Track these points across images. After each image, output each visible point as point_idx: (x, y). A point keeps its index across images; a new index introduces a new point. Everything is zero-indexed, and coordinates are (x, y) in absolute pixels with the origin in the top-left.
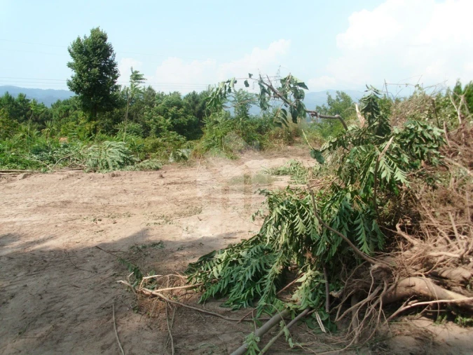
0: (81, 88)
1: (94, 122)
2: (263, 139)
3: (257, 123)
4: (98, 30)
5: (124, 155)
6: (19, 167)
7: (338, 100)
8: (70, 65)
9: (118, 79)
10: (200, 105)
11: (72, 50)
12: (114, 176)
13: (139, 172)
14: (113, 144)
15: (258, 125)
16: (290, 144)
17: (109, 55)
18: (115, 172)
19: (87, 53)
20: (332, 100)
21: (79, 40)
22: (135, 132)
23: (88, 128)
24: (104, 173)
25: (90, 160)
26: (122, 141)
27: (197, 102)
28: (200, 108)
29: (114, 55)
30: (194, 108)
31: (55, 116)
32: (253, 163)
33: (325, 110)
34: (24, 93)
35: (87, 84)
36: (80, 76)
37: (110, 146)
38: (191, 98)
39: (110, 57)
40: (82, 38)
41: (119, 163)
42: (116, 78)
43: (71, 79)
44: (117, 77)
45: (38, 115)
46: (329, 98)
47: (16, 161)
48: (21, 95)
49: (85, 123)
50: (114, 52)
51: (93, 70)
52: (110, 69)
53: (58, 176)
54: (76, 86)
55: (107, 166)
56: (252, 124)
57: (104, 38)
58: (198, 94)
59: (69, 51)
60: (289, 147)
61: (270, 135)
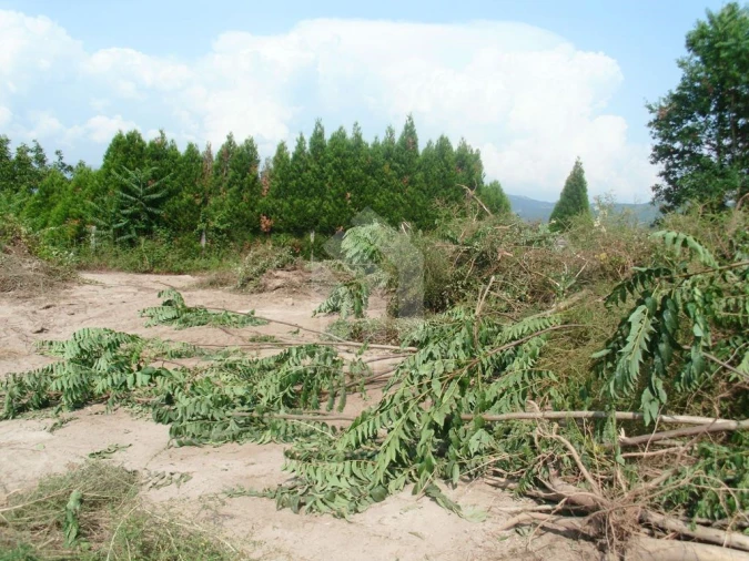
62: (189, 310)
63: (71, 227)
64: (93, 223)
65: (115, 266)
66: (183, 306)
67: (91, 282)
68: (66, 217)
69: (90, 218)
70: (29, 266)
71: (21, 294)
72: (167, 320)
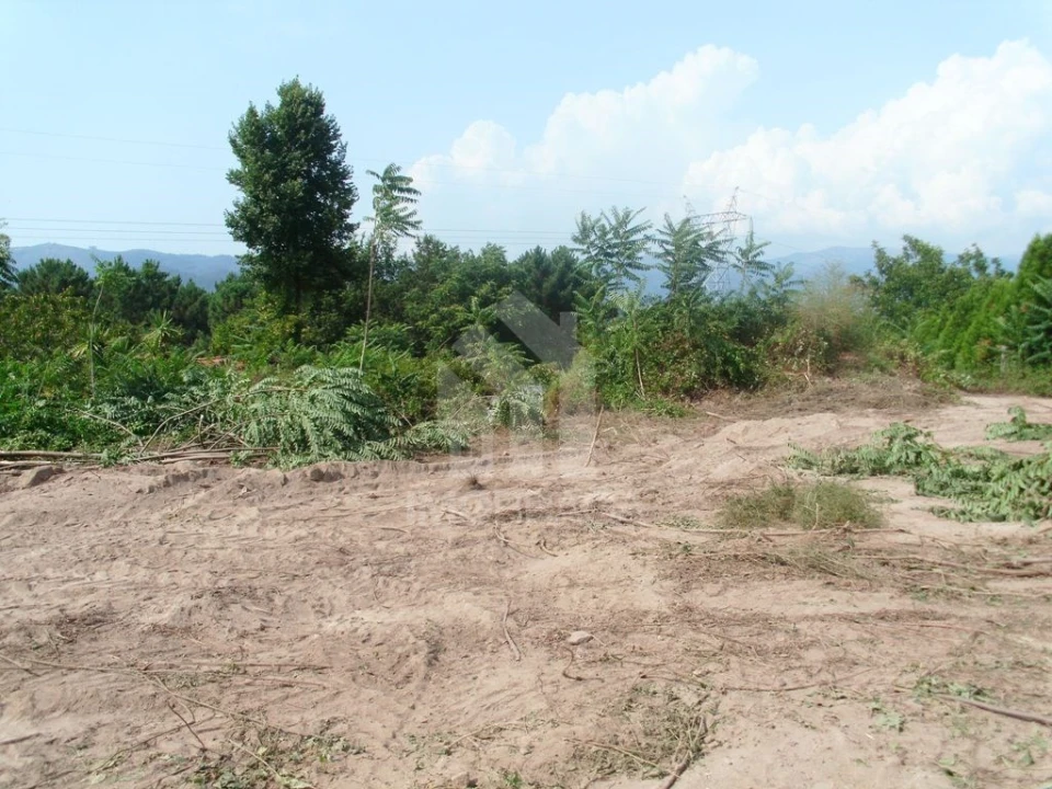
0: (260, 232)
1: (292, 317)
2: (754, 357)
3: (732, 313)
4: (295, 84)
5: (356, 410)
6: (58, 440)
7: (908, 256)
8: (235, 178)
9: (354, 207)
10: (553, 279)
11: (239, 141)
12: (319, 477)
13: (402, 462)
14: (327, 374)
15: (735, 318)
16: (830, 373)
17: (331, 149)
18: (323, 465)
19: (274, 144)
20: (888, 259)
21: (252, 112)
22: (395, 342)
23: (277, 333)
24: (292, 468)
25: (253, 426)
26: (356, 364)
27: (546, 272)
28: (554, 286)
29: (344, 148)
30: (539, 285)
31: (214, 310)
32: (746, 430)
33: (875, 283)
34: (155, 260)
35: (274, 219)
36: (256, 200)
37: (316, 381)
38: (531, 263)
39: (335, 154)
40: (260, 110)
41: (338, 433)
42: (348, 205)
43: (232, 209)
44: (352, 201)
45: (186, 308)
46: (881, 254)
47: (51, 421)
48: (148, 265)
49: (270, 320)
50: (343, 139)
51: (290, 183)
52: (333, 183)
53: (139, 480)
54: (246, 226)
55: (304, 443)
56: (722, 318)
57: (316, 105)
58: (548, 253)
59: (233, 142)
60: (828, 379)
61: (770, 348)
62: (1030, 426)
63: (981, 349)
64: (1003, 343)
65: (1018, 389)
66: (1024, 422)
67: (968, 404)
68: (977, 338)
69: (1001, 338)
70: (908, 387)
71: (893, 411)
72: (1006, 434)
